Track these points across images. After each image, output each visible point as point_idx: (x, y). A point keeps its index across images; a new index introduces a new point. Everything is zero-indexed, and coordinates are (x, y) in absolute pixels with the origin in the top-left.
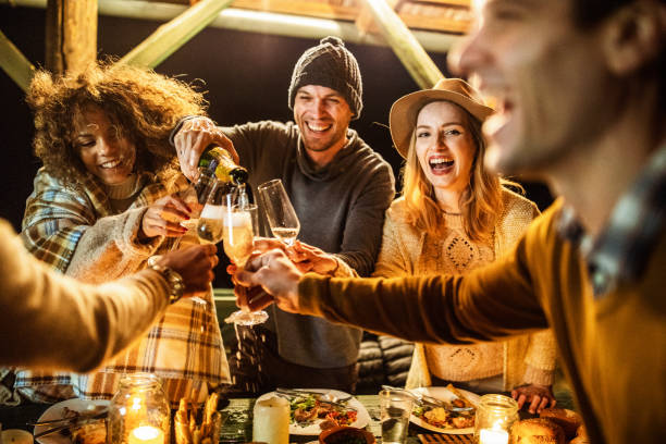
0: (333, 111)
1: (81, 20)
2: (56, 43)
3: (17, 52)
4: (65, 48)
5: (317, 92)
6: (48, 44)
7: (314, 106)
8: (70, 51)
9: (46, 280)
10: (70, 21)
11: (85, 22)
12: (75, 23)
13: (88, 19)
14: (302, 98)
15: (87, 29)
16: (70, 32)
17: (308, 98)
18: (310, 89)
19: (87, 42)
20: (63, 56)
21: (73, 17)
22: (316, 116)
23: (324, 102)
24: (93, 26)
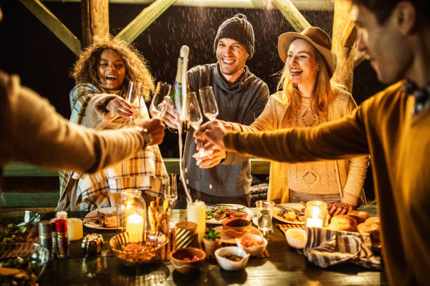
0: (236, 53)
1: (100, 9)
2: (87, 23)
3: (67, 30)
4: (92, 25)
5: (228, 42)
6: (83, 24)
7: (226, 50)
8: (95, 27)
9: (67, 127)
10: (94, 10)
11: (102, 10)
12: (97, 11)
13: (104, 8)
14: (221, 45)
15: (103, 14)
16: (95, 16)
17: (223, 45)
18: (225, 40)
19: (104, 21)
20: (92, 30)
21: (96, 8)
22: (226, 55)
23: (231, 48)
24: (106, 11)
